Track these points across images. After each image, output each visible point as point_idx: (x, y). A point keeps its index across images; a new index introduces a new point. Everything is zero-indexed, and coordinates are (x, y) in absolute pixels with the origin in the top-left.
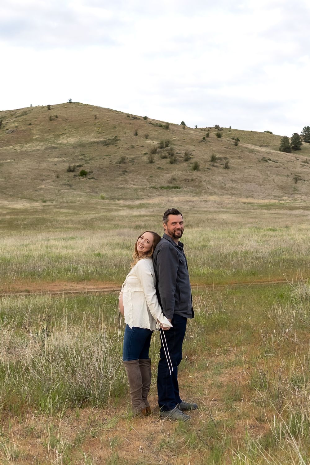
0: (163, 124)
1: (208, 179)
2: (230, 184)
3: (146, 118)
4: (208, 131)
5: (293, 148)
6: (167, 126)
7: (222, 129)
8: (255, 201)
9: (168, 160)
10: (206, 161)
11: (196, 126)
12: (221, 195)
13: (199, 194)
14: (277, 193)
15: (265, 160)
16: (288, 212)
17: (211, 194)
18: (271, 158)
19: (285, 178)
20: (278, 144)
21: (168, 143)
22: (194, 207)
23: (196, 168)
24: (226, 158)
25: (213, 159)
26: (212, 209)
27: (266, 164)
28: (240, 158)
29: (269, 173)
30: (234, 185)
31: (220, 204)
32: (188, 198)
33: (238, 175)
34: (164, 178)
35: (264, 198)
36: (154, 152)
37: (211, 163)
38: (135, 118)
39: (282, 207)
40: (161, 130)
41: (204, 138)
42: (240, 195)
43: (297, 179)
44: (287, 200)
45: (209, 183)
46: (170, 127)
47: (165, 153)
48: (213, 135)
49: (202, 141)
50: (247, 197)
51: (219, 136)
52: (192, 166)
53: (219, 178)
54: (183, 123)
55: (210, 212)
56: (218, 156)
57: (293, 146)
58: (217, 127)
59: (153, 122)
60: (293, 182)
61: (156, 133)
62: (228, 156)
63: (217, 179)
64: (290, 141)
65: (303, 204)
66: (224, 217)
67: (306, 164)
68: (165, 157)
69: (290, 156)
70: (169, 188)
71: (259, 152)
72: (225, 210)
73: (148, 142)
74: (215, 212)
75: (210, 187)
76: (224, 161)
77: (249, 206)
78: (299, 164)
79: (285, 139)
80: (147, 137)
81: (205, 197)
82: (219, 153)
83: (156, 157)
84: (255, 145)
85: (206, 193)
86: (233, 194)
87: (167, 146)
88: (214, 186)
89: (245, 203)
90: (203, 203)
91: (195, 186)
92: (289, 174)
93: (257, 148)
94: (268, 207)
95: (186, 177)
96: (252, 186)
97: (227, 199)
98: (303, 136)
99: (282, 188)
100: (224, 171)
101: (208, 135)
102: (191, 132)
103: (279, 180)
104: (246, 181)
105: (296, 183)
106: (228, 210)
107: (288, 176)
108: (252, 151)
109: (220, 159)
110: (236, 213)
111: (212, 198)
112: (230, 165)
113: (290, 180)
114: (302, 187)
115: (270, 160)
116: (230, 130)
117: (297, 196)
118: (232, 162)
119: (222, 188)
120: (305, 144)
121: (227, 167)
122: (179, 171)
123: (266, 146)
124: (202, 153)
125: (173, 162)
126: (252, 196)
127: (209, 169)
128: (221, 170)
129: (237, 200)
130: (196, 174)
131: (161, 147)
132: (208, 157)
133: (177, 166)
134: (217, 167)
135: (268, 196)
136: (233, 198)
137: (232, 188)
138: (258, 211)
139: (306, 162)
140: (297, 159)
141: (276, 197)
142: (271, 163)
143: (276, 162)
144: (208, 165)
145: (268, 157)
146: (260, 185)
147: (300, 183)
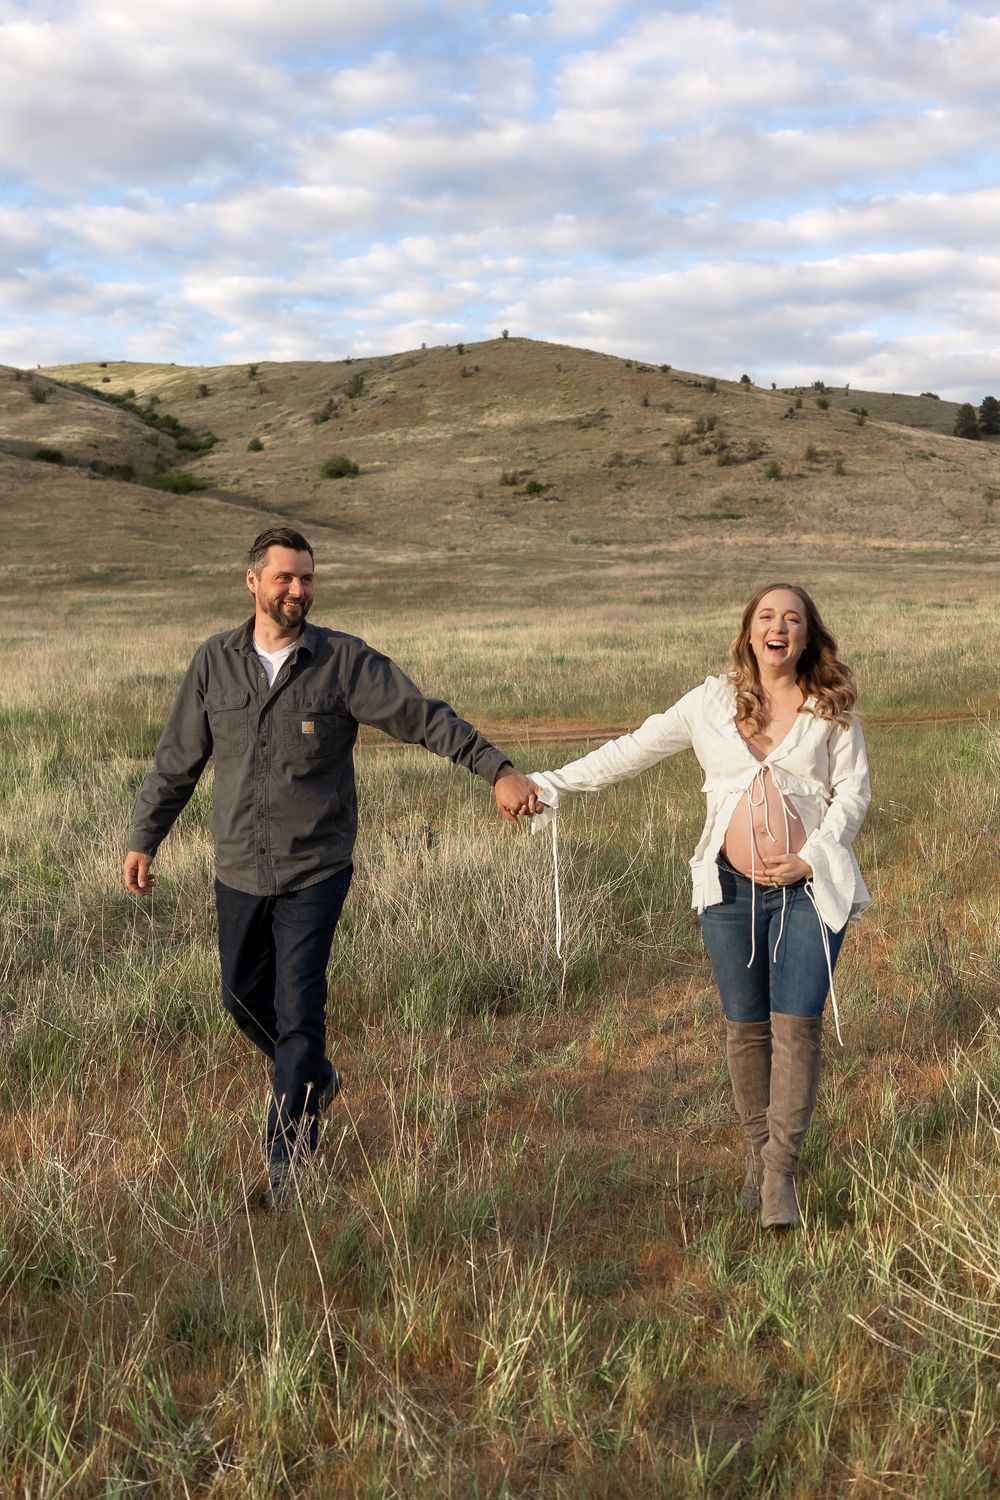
0: (703, 382)
1: (798, 498)
2: (846, 509)
3: (666, 369)
4: (799, 393)
5: (983, 428)
6: (712, 386)
7: (830, 391)
8: (901, 544)
9: (714, 458)
10: (795, 460)
11: (774, 386)
12: (827, 532)
13: (775, 531)
14: (947, 526)
15: (923, 456)
16: (972, 567)
17: (805, 531)
18: (935, 451)
19: (965, 496)
20: (952, 420)
21: (712, 423)
22: (768, 559)
23: (774, 474)
24: (838, 453)
25: (812, 455)
26: (809, 562)
27: (926, 464)
28: (868, 451)
29: (930, 483)
30: (856, 511)
31: (824, 551)
32: (756, 538)
33: (864, 488)
34: (707, 497)
35: (920, 537)
36: (684, 440)
37: (806, 464)
38: (643, 369)
39: (960, 557)
40: (698, 395)
41: (791, 411)
42: (868, 532)
43: (992, 496)
44: (968, 542)
45: (802, 506)
46: (719, 387)
47: (707, 443)
48: (809, 403)
49: (786, 416)
50: (884, 536)
51: (824, 405)
52: (766, 470)
53: (822, 496)
54: (745, 379)
55: (804, 569)
56: (821, 447)
57: (983, 424)
58: (819, 386)
59: (681, 377)
60: (985, 501)
61: (687, 401)
62: (842, 448)
63: (818, 497)
64: (978, 415)
66: (833, 578)
68: (708, 452)
69: (980, 447)
70: (714, 517)
71: (909, 438)
72: (835, 563)
73: (672, 419)
74: (815, 568)
75: (804, 516)
76: (835, 460)
77: (888, 555)
78: (997, 463)
79: (967, 409)
80: (668, 408)
81: (790, 537)
82: (823, 441)
83: (688, 452)
84: (901, 423)
85: (794, 527)
86: (853, 531)
87: (711, 428)
88: (812, 514)
89: (878, 549)
90: (788, 549)
91: (770, 514)
92: (976, 486)
93: (905, 430)
94: (928, 557)
95: (752, 495)
96: (894, 511)
97: (839, 541)
99: (956, 516)
100: (834, 480)
101: (799, 405)
102: (763, 396)
103: (951, 498)
104: (880, 501)
105: (990, 504)
106: (843, 564)
107: (973, 489)
108: (896, 437)
109: (825, 454)
110: (859, 570)
111: (807, 539)
112: (848, 466)
113: (978, 499)
115: (933, 455)
116: (846, 391)
117: (992, 533)
118: (852, 461)
119: (828, 517)
121: (840, 472)
122: (737, 482)
123: (925, 426)
124: (786, 443)
125: (726, 462)
126: (894, 535)
127: (801, 476)
128: (828, 477)
129: (862, 542)
130: (771, 488)
131: (700, 431)
132: (799, 451)
133: (733, 470)
134: (820, 471)
135: (929, 533)
136: (854, 538)
137: (851, 517)
138: (906, 567)
140: (993, 452)
141: (945, 536)
142: (936, 462)
143: (947, 460)
144: (799, 467)
145: (928, 448)
146: (911, 509)
147: (998, 505)
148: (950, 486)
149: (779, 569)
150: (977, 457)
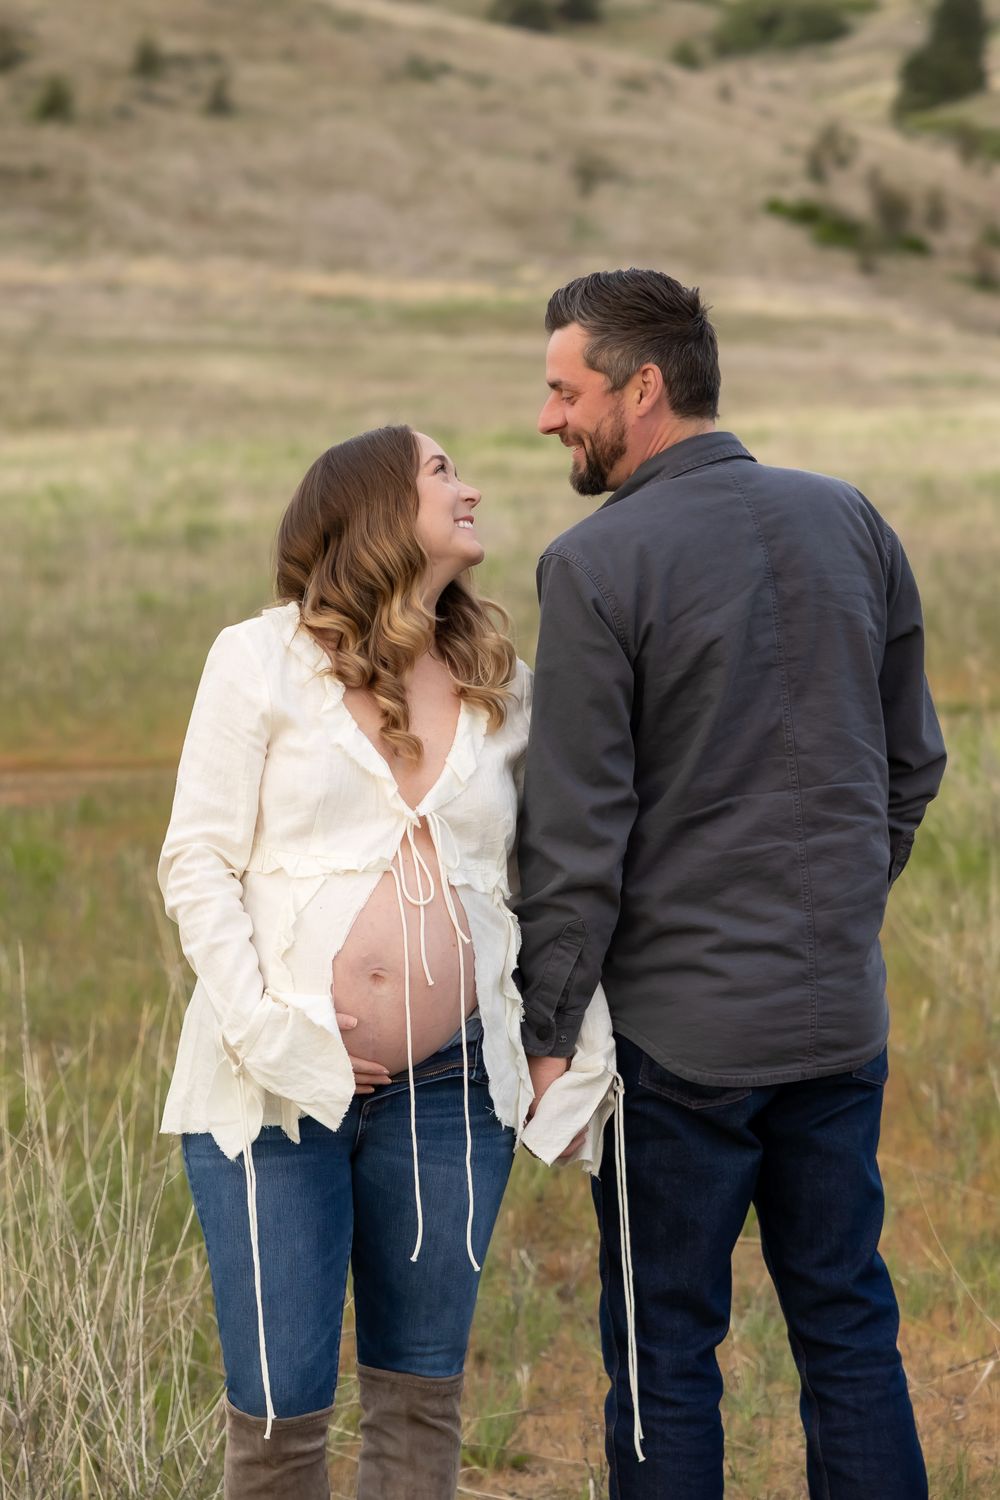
1: (119, 169)
2: (237, 199)
8: (377, 288)
10: (106, 72)
12: (193, 256)
13: (71, 248)
14: (491, 245)
15: (421, 71)
17: (142, 248)
18: (453, 58)
19: (525, 172)
22: (52, 321)
23: (55, 106)
24: (213, 59)
25: (149, 63)
26: (152, 331)
27: (425, 93)
28: (289, 56)
29: (440, 138)
30: (263, 203)
31: (191, 303)
33: (281, 150)
35: (422, 271)
37: (135, 83)
39: (518, 319)
42: (293, 257)
43: (590, 173)
44: (540, 284)
45: (129, 188)
50: (334, 265)
52: (35, 97)
53: (177, 166)
56: (172, 43)
60: (572, 187)
62: (224, 45)
63: (168, 168)
66: (226, 371)
67: (633, 97)
69: (553, 50)
71: (385, 27)
72: (217, 333)
74: (174, 347)
75: (134, 213)
76: (206, 76)
77: (347, 314)
78: (598, 93)
81: (106, 265)
82: (180, 26)
85: (112, 241)
86: (254, 253)
88: (155, 206)
89: (319, 299)
90: (97, 298)
91: (49, 208)
92: (548, 147)
94: (447, 320)
96: (353, 209)
99: (515, 219)
100: (208, 127)
103: (497, 176)
104: (320, 179)
105: (585, 193)
106: (241, 335)
107: (542, 157)
109: (183, 61)
110: (283, 350)
111: (149, 271)
112: (239, 93)
113: (555, 183)
114: (621, 216)
115: (444, 69)
118: (251, 80)
119: (197, 217)
121: (220, 105)
126: (358, 264)
127: (124, 114)
128: (191, 122)
129: (279, 279)
130: (53, 142)
132: (118, 49)
134: (167, 104)
135: (443, 262)
136: (260, 274)
137: (250, 219)
138: (400, 344)
139: (634, 84)
140: (588, 69)
141: (484, 269)
142: (452, 87)
143: (480, 81)
144: (119, 92)
145: (432, 53)
146: (399, 203)
147: (605, 197)
148: (491, 147)
149: (83, 346)
150: (552, 79)
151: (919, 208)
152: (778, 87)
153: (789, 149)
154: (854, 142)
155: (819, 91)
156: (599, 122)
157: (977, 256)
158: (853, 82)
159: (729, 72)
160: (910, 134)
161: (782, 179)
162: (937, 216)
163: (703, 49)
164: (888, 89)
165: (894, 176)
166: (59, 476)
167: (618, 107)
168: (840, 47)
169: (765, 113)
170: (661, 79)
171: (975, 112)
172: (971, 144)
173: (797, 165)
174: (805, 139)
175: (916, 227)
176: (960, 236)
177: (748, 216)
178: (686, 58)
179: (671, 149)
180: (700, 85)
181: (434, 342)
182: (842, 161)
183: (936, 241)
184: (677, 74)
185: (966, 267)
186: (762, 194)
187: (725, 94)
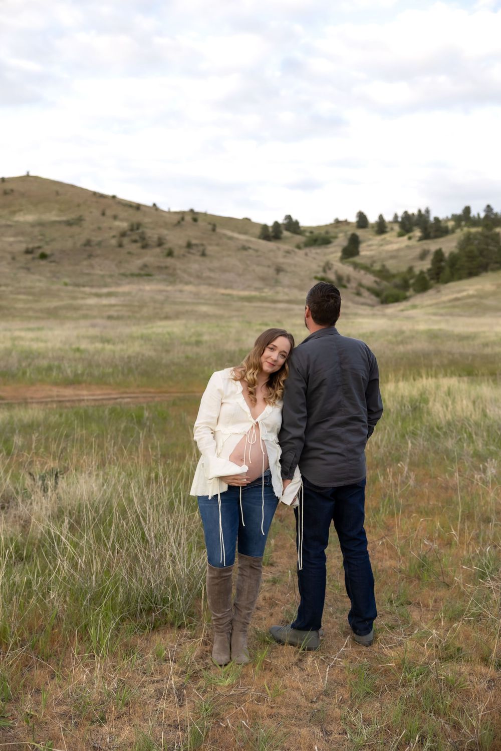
0: (134, 205)
1: (183, 267)
2: (206, 274)
3: (114, 197)
4: (182, 214)
5: (273, 236)
6: (138, 207)
7: (197, 213)
8: (235, 293)
9: (139, 245)
10: (180, 247)
11: (169, 210)
12: (197, 285)
13: (172, 283)
14: (258, 284)
15: (245, 248)
16: (273, 305)
17: (187, 283)
18: (251, 246)
19: (266, 269)
20: (258, 231)
21: (139, 225)
22: (168, 298)
23: (170, 254)
24: (202, 245)
25: (189, 245)
26: (189, 300)
27: (245, 253)
28: (218, 245)
29: (248, 262)
30: (212, 275)
31: (197, 295)
32: (161, 287)
33: (216, 264)
34: (135, 264)
35: (244, 289)
36: (123, 234)
37: (186, 250)
38: (102, 196)
39: (263, 300)
40: (131, 211)
41: (179, 222)
42: (218, 286)
43: (279, 270)
44: (268, 292)
45: (185, 271)
46: (142, 208)
47: (135, 237)
48: (188, 218)
49: (177, 225)
50: (226, 288)
51: (195, 220)
52: (166, 252)
53: (194, 267)
54: (154, 205)
55: (188, 303)
56: (194, 242)
57: (273, 234)
58: (192, 211)
59: (123, 202)
60: (275, 273)
61: (126, 214)
62: (205, 242)
64: (270, 230)
65: (286, 298)
66: (204, 309)
67: (288, 255)
68: (135, 241)
69: (271, 245)
70: (139, 275)
71: (237, 239)
72: (202, 301)
73: (117, 223)
74: (193, 304)
75: (186, 276)
76: (201, 248)
77: (229, 298)
78: (281, 254)
79: (265, 227)
80: (115, 217)
81: (180, 286)
82: (196, 238)
83: (126, 241)
84: (233, 231)
85: (181, 282)
86: (210, 285)
87: (138, 229)
88: (190, 275)
89: (223, 294)
90: (178, 293)
91: (169, 274)
92: (271, 265)
93: (236, 235)
94: (249, 299)
95: (159, 264)
96: (230, 276)
97: (204, 290)
98: (284, 224)
99: (263, 279)
100: (201, 259)
101: (183, 219)
102: (164, 214)
103: (259, 270)
104: (224, 270)
105: (278, 274)
106: (207, 302)
107: (269, 266)
108: (231, 238)
109: (196, 245)
110: (216, 305)
111: (187, 288)
112: (207, 252)
113: (271, 272)
114: (284, 278)
115: (250, 248)
116: (205, 214)
117: (279, 289)
118: (210, 249)
119: (198, 277)
120: (286, 234)
121: (203, 254)
122: (151, 257)
123: (245, 233)
124: (176, 239)
125: (145, 247)
126: (231, 287)
127: (184, 256)
128: (198, 258)
129: (215, 290)
130: (170, 261)
131: (132, 230)
132: (183, 243)
133: (149, 251)
134: (193, 254)
135: (248, 287)
136: (211, 289)
137: (210, 278)
138: (239, 304)
139: (288, 252)
140: (279, 249)
141: (256, 289)
142: (251, 252)
143: (257, 251)
144: (183, 251)
145: (247, 245)
146: (239, 275)
147: (282, 275)
148: (258, 264)
149: (175, 303)
150: (271, 251)
151: (345, 279)
152: (317, 253)
153: (319, 266)
154: (332, 265)
155: (325, 255)
156: (281, 260)
157: (356, 288)
158: (332, 253)
159: (307, 250)
160: (343, 264)
161: (318, 272)
162: (349, 280)
163: (302, 245)
164: (339, 254)
165: (340, 272)
166: (169, 330)
167: (285, 257)
168: (329, 246)
169: (314, 259)
170: (293, 251)
171: (356, 259)
172: (356, 266)
173: (321, 269)
174: (322, 264)
175: (345, 282)
176: (353, 285)
177: (311, 279)
178: (298, 247)
179: (295, 265)
180: (301, 253)
181: (246, 304)
182: (330, 269)
183: (348, 285)
184: (297, 250)
185: (355, 291)
186: (313, 275)
187: (306, 254)
